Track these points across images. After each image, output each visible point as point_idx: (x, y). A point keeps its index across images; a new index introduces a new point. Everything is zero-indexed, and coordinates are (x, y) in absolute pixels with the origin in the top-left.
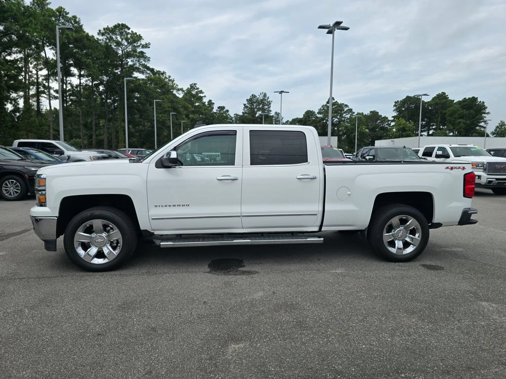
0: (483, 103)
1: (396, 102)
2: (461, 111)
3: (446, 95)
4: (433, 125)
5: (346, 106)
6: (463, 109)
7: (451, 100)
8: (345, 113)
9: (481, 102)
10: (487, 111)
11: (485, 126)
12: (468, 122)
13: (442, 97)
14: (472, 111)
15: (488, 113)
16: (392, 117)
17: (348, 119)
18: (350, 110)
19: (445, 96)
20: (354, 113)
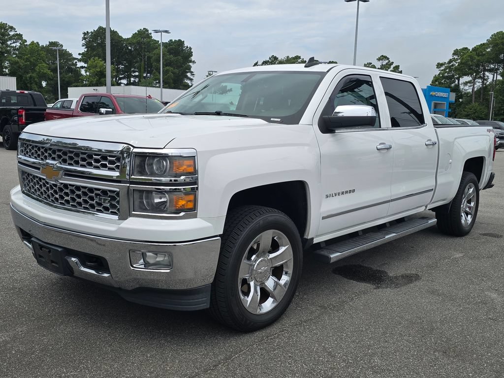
0: (191, 49)
1: (85, 34)
2: (168, 56)
3: (149, 32)
4: (134, 72)
5: (12, 28)
6: (170, 55)
7: (155, 41)
8: (10, 39)
9: (187, 47)
10: (193, 58)
11: (192, 77)
12: (176, 71)
13: (143, 34)
14: (180, 57)
15: (194, 62)
16: (79, 54)
17: (17, 50)
18: (19, 37)
19: (148, 34)
20: (26, 41)
